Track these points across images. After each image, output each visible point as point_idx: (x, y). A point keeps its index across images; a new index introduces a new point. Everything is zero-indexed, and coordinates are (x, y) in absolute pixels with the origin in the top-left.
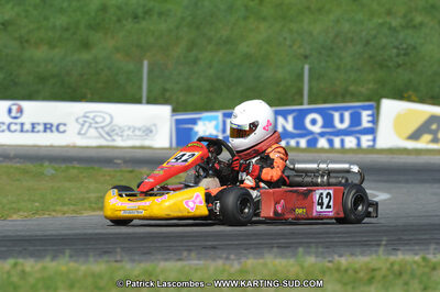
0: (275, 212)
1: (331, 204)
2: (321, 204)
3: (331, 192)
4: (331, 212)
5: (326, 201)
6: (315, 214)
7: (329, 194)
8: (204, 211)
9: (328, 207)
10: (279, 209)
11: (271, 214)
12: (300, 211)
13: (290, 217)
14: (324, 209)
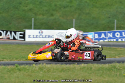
0: (72, 58)
1: (90, 56)
2: (87, 56)
3: (90, 53)
4: (90, 58)
5: (88, 55)
6: (84, 59)
7: (89, 53)
8: (51, 58)
9: (89, 56)
10: (73, 57)
11: (71, 59)
12: (80, 58)
13: (77, 59)
14: (88, 57)
